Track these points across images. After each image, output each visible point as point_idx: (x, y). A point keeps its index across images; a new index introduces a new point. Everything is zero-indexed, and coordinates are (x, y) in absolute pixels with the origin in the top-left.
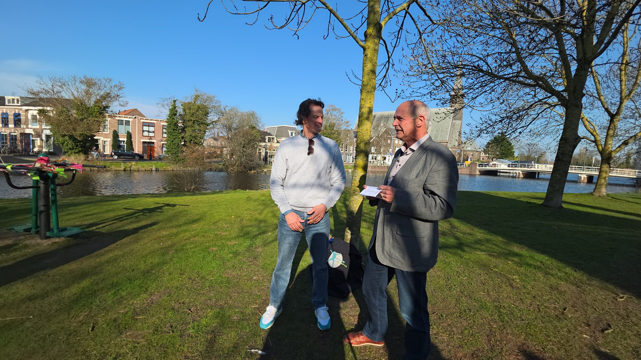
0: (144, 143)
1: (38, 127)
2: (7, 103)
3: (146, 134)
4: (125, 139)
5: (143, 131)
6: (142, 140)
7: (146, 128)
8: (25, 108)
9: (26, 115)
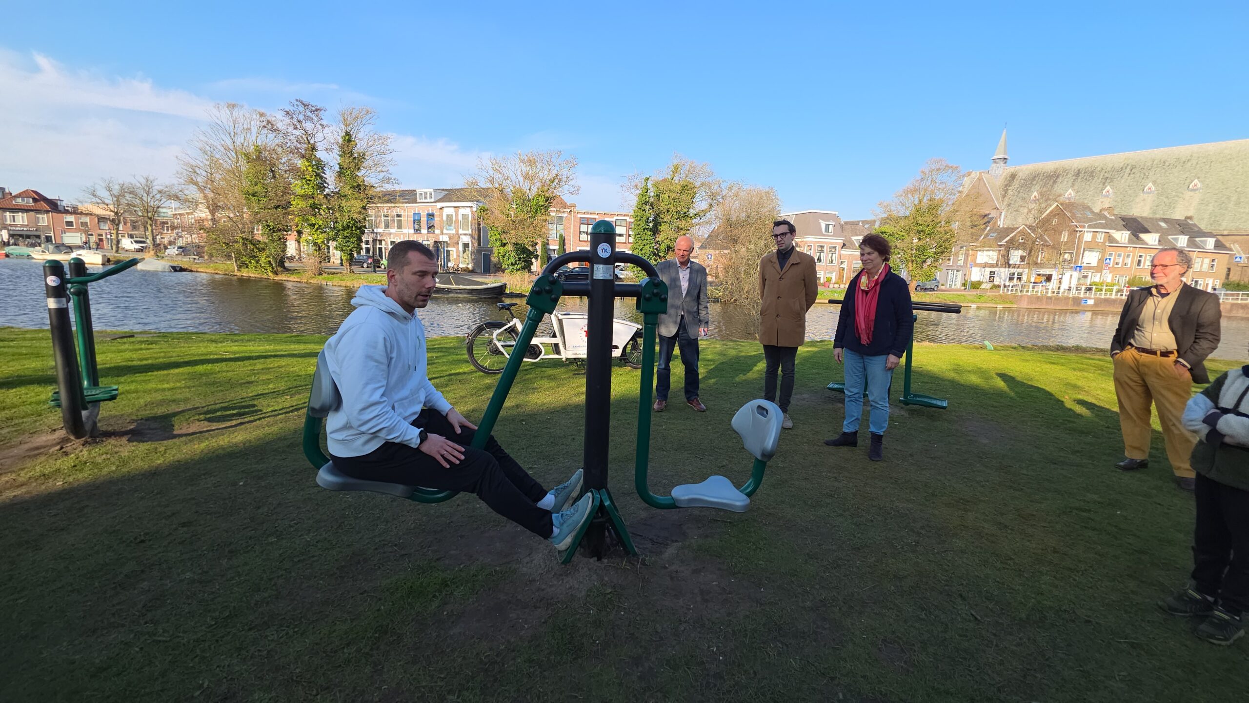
1: (454, 232)
2: (418, 200)
4: (557, 247)
5: (580, 232)
6: (579, 248)
7: (584, 228)
8: (439, 205)
9: (441, 216)
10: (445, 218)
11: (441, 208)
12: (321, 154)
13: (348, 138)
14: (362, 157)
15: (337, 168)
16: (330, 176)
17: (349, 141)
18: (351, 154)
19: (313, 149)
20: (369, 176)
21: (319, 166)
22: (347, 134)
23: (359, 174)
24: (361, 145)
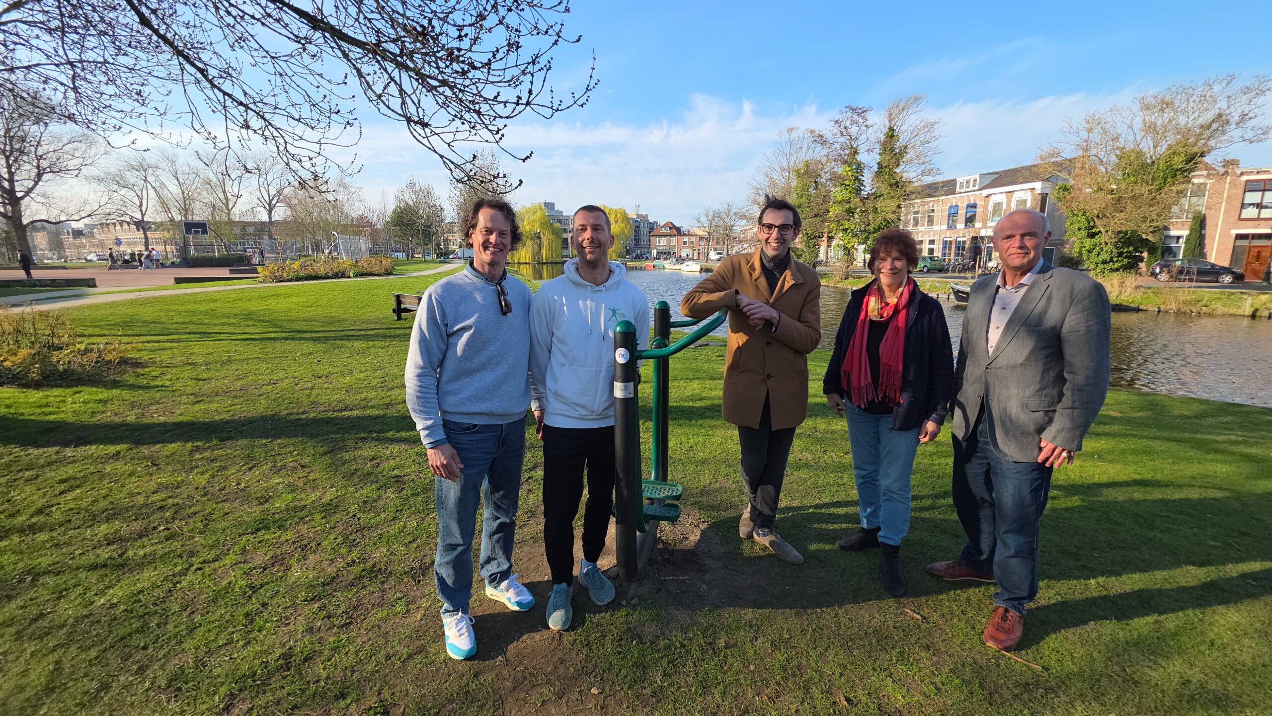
0: (1240, 237)
2: (958, 190)
3: (1251, 212)
4: (1185, 233)
5: (1243, 206)
6: (1235, 232)
7: (1253, 197)
8: (985, 192)
9: (986, 206)
10: (990, 208)
11: (988, 196)
12: (862, 157)
13: (891, 134)
14: (904, 150)
15: (876, 168)
16: (867, 178)
17: (892, 136)
18: (892, 150)
19: (856, 152)
20: (908, 172)
21: (859, 168)
22: (891, 129)
23: (897, 170)
24: (903, 139)
